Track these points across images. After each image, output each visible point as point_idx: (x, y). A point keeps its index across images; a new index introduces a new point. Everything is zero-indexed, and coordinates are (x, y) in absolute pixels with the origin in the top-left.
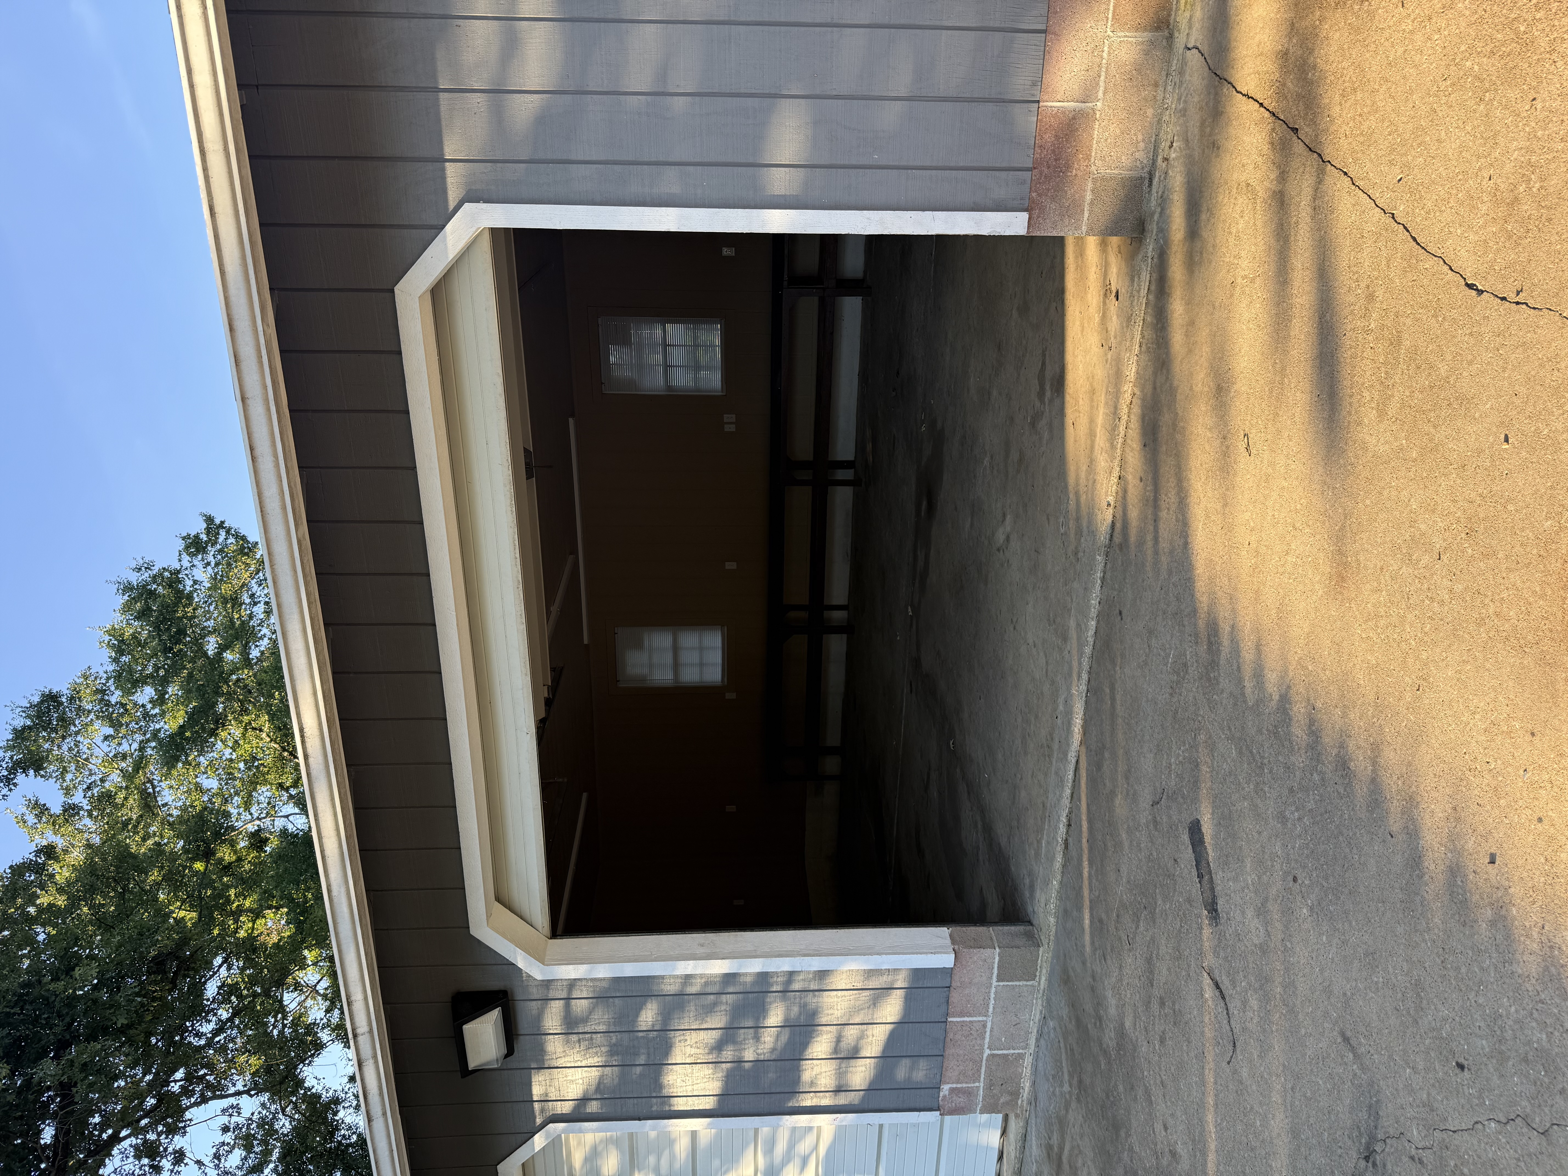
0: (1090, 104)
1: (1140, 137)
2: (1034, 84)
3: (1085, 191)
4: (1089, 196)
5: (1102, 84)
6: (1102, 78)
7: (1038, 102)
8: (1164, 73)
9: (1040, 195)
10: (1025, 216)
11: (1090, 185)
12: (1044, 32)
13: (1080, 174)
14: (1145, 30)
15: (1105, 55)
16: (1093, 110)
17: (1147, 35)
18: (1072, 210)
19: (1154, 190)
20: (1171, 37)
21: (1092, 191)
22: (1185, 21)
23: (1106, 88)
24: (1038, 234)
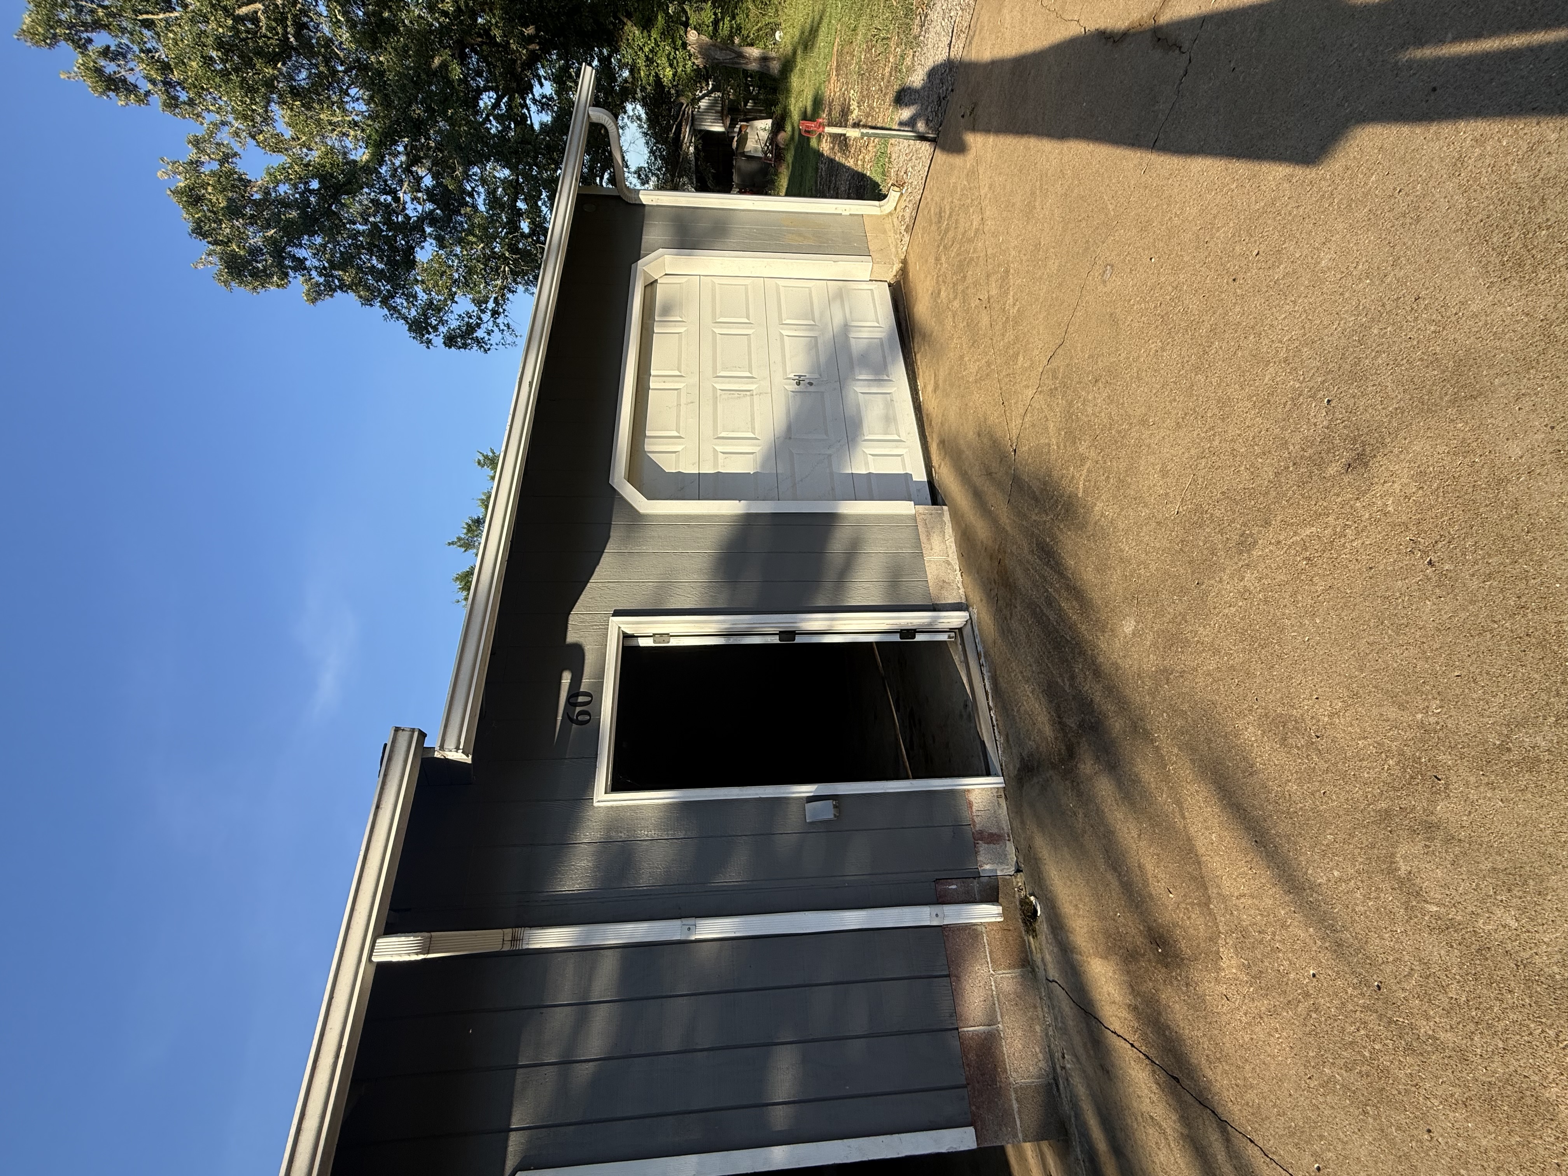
0: (994, 1027)
1: (1038, 1050)
2: (951, 1016)
3: (1011, 1100)
4: (1015, 1106)
5: (997, 1009)
6: (997, 1005)
7: (957, 1029)
8: (1037, 998)
9: (978, 1108)
10: (971, 1130)
11: (1013, 1096)
12: (948, 976)
13: (1003, 1085)
14: (1015, 968)
15: (993, 988)
16: (997, 1030)
17: (1018, 971)
18: (1005, 1118)
19: (1063, 1096)
20: (1033, 971)
21: (1016, 1100)
22: (1039, 960)
23: (1001, 1013)
24: (986, 1145)
